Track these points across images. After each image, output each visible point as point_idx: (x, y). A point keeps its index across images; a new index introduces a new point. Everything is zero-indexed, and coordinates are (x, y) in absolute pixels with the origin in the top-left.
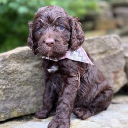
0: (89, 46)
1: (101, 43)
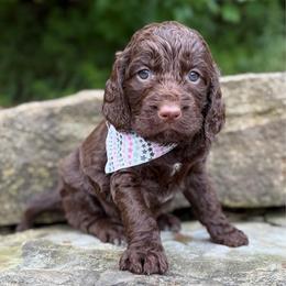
0: (231, 96)
1: (260, 91)
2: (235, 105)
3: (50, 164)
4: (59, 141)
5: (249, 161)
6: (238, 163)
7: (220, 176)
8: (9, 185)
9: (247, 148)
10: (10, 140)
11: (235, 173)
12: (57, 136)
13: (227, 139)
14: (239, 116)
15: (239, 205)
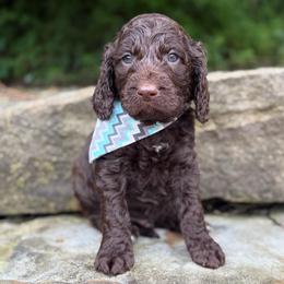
2: (235, 102)
3: (54, 159)
4: (63, 137)
5: (250, 157)
6: (238, 159)
7: (222, 172)
8: (17, 178)
9: (248, 144)
10: (17, 136)
11: (235, 170)
12: (60, 132)
13: (228, 135)
14: (239, 112)
15: (240, 200)
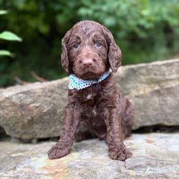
2: (170, 74)
5: (177, 102)
6: (171, 104)
7: (163, 110)
8: (60, 117)
9: (175, 96)
10: (60, 94)
11: (170, 109)
13: (165, 91)
14: (171, 80)
15: (172, 124)
